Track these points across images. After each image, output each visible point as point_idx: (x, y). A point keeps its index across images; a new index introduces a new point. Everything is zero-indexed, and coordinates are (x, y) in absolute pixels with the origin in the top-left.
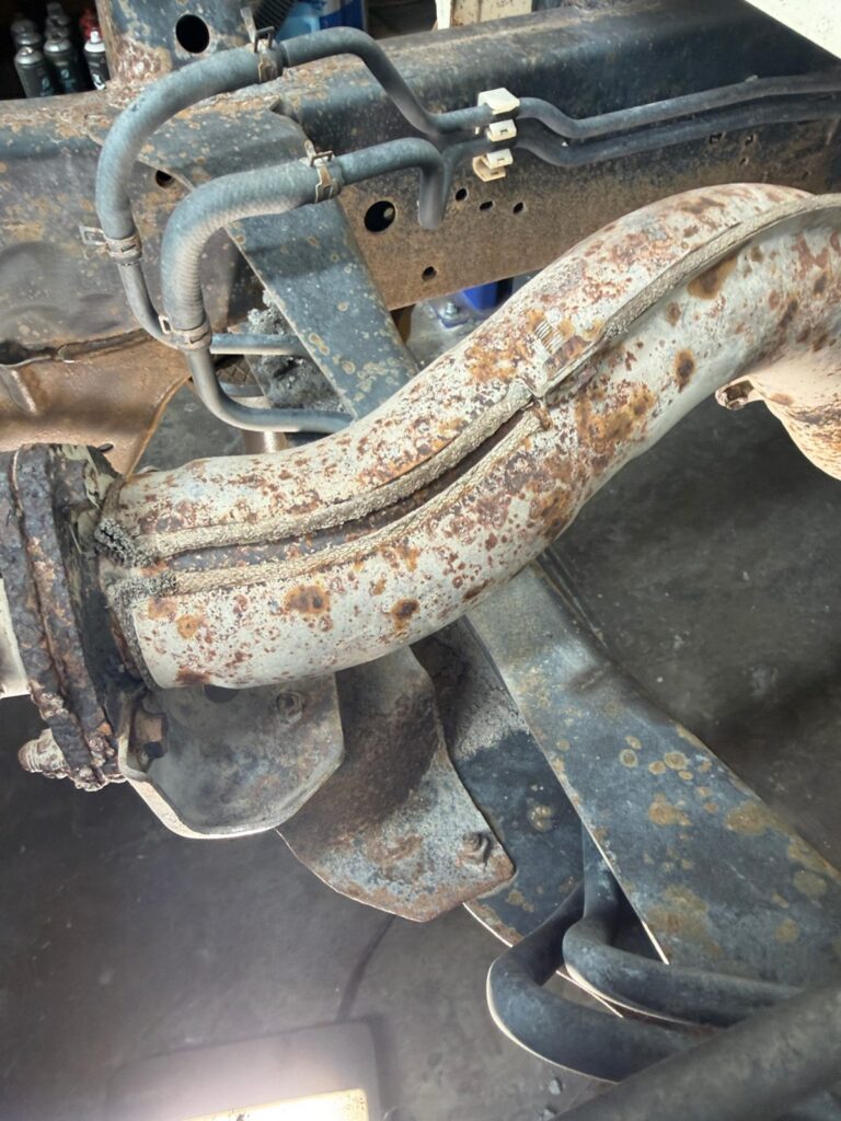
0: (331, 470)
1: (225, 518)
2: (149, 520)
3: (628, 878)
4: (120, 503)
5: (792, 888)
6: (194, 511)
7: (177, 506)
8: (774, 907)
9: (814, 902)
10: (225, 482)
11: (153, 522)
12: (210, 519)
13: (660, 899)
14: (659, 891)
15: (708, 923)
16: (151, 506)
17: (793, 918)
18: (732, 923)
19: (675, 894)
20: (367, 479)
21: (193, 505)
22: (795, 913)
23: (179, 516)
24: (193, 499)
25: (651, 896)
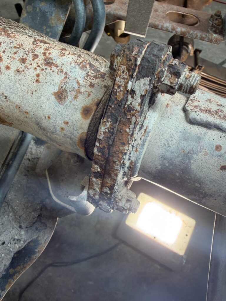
0: (19, 46)
1: (72, 54)
2: (100, 76)
3: (58, 33)
4: (106, 89)
5: (33, 10)
6: (81, 63)
7: (85, 71)
8: (40, 9)
9: (33, 5)
10: (58, 68)
11: (99, 74)
12: (78, 57)
13: (56, 25)
14: (55, 27)
15: (53, 15)
16: (95, 81)
17: (39, 5)
18: (49, 12)
19: (53, 24)
20: (12, 35)
21: (79, 65)
22: (38, 6)
23: (88, 66)
24: (77, 67)
25: (57, 27)
